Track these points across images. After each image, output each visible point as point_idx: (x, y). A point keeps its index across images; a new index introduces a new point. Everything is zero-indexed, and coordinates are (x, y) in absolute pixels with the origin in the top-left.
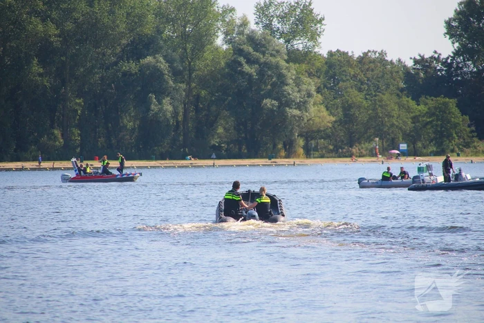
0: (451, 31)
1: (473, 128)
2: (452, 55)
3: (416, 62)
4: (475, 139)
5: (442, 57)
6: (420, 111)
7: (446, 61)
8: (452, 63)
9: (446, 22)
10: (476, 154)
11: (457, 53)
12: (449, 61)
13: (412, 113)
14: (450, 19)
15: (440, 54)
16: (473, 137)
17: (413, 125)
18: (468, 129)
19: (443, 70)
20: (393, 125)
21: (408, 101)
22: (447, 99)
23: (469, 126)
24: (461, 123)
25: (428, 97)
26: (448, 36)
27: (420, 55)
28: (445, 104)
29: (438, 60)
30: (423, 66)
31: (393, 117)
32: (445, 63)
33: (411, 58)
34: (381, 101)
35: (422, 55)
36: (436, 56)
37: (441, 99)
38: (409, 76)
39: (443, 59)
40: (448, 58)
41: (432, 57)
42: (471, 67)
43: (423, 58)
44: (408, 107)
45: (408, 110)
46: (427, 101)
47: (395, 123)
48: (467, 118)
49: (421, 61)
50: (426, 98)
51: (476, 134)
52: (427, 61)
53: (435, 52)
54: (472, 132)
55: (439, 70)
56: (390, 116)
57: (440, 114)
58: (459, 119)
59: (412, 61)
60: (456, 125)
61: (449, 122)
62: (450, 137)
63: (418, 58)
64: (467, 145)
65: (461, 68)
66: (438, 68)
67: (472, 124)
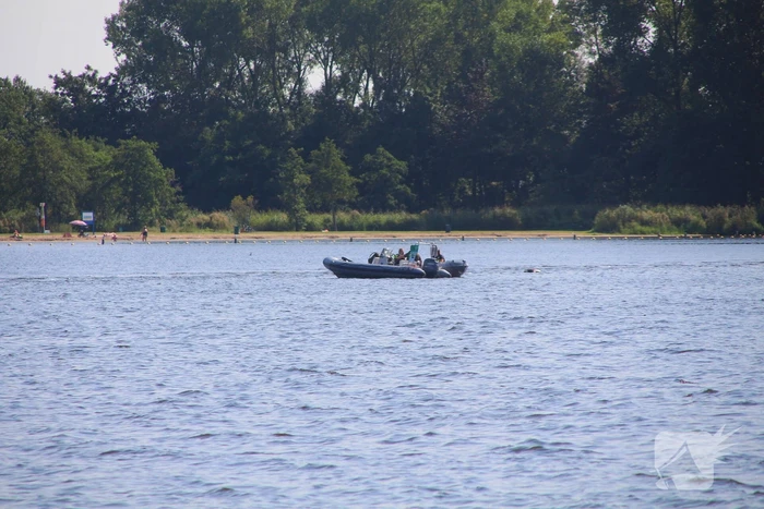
0: (114, 34)
1: (179, 188)
2: (115, 73)
3: (58, 83)
4: (182, 205)
5: (98, 76)
6: (100, 160)
7: (106, 82)
8: (114, 86)
9: (107, 21)
10: (187, 228)
11: (122, 70)
12: (111, 82)
13: (88, 163)
14: (114, 17)
15: (96, 71)
16: (178, 202)
17: (91, 182)
18: (173, 190)
19: (101, 96)
20: (62, 182)
21: (81, 145)
22: (143, 143)
23: (173, 185)
24: (165, 179)
25: (99, 138)
26: (111, 44)
27: (64, 72)
28: (140, 150)
29: (92, 79)
30: (71, 90)
31: (62, 168)
32: (103, 85)
33: (51, 77)
34: (41, 143)
35: (67, 72)
36: (91, 73)
37: (133, 143)
38: (51, 105)
39: (100, 79)
40: (109, 78)
41: (83, 76)
42: (145, 91)
43: (69, 76)
44: (81, 153)
45: (81, 158)
46: (98, 144)
47: (65, 178)
48: (173, 172)
49: (67, 82)
50: (96, 140)
51: (182, 197)
52: (76, 82)
53: (88, 68)
54: (178, 193)
55: (95, 96)
56: (57, 168)
57: (131, 166)
58: (162, 173)
59: (53, 80)
60: (158, 183)
61: (147, 177)
62: (147, 202)
63: (62, 76)
64: (170, 215)
65: (130, 94)
66: (94, 93)
67: (176, 182)
